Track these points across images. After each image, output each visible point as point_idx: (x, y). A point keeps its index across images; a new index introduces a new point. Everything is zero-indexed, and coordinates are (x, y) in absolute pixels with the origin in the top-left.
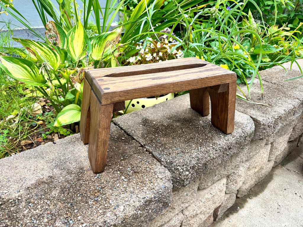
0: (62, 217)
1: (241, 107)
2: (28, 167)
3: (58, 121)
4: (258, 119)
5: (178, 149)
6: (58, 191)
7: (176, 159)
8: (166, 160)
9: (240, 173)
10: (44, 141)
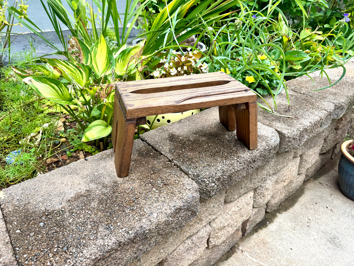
0: (104, 224)
1: (267, 120)
2: (65, 183)
3: (86, 137)
4: (283, 132)
5: (204, 163)
6: (97, 203)
7: (202, 172)
8: (193, 173)
9: (267, 186)
10: (69, 159)
